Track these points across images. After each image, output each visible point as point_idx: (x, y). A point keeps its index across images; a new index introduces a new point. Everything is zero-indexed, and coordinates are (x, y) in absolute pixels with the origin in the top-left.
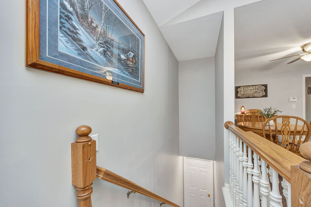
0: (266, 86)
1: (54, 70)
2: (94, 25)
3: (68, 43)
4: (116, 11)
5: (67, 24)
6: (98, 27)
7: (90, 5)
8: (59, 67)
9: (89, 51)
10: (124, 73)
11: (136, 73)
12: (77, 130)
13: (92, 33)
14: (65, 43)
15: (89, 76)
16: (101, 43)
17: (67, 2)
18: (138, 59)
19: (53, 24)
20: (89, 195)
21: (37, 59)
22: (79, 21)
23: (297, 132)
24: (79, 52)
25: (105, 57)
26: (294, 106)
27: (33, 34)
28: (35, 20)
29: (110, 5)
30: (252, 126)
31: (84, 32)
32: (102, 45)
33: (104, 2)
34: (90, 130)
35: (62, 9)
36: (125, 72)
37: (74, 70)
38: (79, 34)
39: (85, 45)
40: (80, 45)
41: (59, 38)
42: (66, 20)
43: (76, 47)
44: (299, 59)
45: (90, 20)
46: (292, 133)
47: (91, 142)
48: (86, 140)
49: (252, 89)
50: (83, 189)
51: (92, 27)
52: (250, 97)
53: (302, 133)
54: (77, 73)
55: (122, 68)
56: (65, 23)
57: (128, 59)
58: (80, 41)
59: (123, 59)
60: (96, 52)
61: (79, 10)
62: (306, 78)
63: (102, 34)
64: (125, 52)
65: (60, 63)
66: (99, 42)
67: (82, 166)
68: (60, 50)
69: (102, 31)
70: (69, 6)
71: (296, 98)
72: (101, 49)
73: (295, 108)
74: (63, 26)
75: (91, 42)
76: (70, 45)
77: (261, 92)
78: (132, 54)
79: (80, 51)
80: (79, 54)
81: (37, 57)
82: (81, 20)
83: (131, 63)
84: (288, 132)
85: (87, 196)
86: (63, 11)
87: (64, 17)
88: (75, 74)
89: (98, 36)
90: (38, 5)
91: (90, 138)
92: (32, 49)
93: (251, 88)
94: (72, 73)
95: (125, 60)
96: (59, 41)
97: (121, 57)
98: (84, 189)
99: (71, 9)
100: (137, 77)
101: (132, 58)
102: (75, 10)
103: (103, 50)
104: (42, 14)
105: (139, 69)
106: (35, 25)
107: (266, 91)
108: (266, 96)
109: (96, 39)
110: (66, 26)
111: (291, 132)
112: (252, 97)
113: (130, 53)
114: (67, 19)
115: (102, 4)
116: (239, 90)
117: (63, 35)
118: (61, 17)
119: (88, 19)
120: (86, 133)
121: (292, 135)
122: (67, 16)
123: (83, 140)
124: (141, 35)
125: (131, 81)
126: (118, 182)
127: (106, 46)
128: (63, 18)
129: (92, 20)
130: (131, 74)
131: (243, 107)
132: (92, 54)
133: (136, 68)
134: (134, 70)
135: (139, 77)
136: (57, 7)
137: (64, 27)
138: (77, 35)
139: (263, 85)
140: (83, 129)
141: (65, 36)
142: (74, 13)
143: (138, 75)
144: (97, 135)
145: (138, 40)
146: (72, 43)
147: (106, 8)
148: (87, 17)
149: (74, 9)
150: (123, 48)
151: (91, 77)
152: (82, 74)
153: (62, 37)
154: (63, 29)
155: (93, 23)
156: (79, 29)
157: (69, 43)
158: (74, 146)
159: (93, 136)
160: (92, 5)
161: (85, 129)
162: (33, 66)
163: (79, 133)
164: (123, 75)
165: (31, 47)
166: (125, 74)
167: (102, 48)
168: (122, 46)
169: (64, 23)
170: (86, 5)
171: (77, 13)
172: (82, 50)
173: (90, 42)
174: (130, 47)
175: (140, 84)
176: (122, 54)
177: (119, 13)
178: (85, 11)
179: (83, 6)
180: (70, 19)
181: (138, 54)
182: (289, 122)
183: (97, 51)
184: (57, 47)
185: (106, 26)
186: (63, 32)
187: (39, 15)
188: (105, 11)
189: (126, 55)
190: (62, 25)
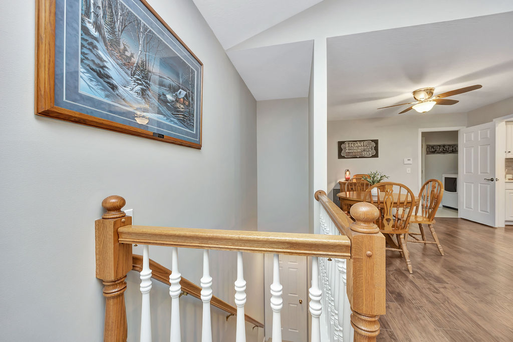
0: (376, 142)
1: (73, 119)
2: (128, 54)
3: (91, 80)
4: (160, 32)
5: (92, 54)
6: (134, 56)
7: (122, 26)
8: (81, 114)
9: (121, 90)
10: (172, 121)
11: (189, 120)
12: (105, 201)
13: (125, 65)
14: (88, 82)
15: (121, 126)
16: (138, 79)
17: (91, 25)
18: (193, 99)
19: (72, 56)
20: (122, 291)
21: (52, 104)
22: (107, 49)
23: (401, 203)
24: (107, 93)
25: (144, 98)
26: (409, 170)
27: (47, 72)
28: (50, 53)
29: (151, 24)
30: (357, 197)
31: (114, 65)
32: (140, 82)
33: (142, 21)
34: (123, 203)
35: (84, 34)
36: (172, 119)
37: (101, 118)
38: (107, 68)
39: (115, 83)
40: (108, 83)
41: (81, 74)
42: (89, 49)
43: (103, 86)
44: (410, 108)
45: (122, 47)
46: (396, 205)
47: (125, 218)
48: (118, 216)
49: (359, 146)
50: (113, 283)
51: (125, 57)
52: (357, 158)
53: (405, 204)
54: (104, 122)
55: (169, 113)
56: (88, 54)
57: (177, 100)
58: (108, 77)
59: (169, 101)
60: (131, 92)
61: (107, 35)
62: (423, 133)
63: (139, 67)
64: (173, 90)
65: (81, 109)
66: (136, 78)
67: (113, 251)
68: (81, 91)
69: (140, 62)
70: (94, 29)
71: (411, 159)
72: (138, 88)
73: (410, 172)
74: (86, 57)
75: (124, 79)
76: (94, 83)
77: (370, 150)
78: (184, 93)
79: (109, 91)
80: (107, 96)
81: (51, 102)
82: (110, 49)
83: (182, 106)
84: (391, 203)
85: (119, 293)
86: (86, 37)
87: (86, 45)
88: (102, 124)
89: (134, 69)
90: (53, 32)
91: (124, 213)
92: (44, 92)
93: (359, 144)
94: (97, 122)
95: (173, 101)
96: (80, 80)
97: (166, 98)
98: (115, 283)
99: (96, 34)
100: (190, 126)
101: (183, 98)
102: (101, 35)
103: (141, 88)
104: (58, 44)
105: (193, 115)
106: (49, 60)
107: (376, 149)
108: (376, 156)
109: (131, 73)
110: (89, 58)
111: (394, 203)
112: (360, 157)
113: (181, 92)
114: (91, 48)
115: (139, 23)
116: (342, 146)
117: (85, 71)
118: (83, 46)
119: (119, 46)
120: (118, 205)
121: (395, 207)
122: (91, 44)
123: (114, 215)
124: (198, 65)
125: (181, 132)
126: (162, 275)
127: (145, 82)
128: (86, 47)
129: (125, 47)
130: (182, 121)
131: (348, 170)
132: (125, 95)
133: (189, 113)
134: (186, 117)
135: (193, 126)
136: (78, 33)
137: (87, 59)
138: (104, 70)
139: (372, 141)
140: (113, 201)
141: (88, 72)
142: (100, 39)
143: (192, 124)
144: (132, 210)
145: (193, 72)
146: (98, 81)
147: (146, 29)
148: (118, 44)
149: (100, 33)
150: (170, 85)
151: (124, 127)
152: (111, 124)
153: (83, 73)
154: (86, 61)
155: (127, 51)
156: (107, 60)
157: (93, 81)
158: (99, 225)
159: (127, 211)
160: (125, 26)
161: (117, 200)
162: (45, 114)
163: (108, 205)
164: (170, 124)
165: (43, 89)
166: (172, 123)
167: (139, 86)
168: (168, 81)
169: (86, 54)
170: (117, 26)
171: (104, 38)
172: (111, 90)
173: (122, 79)
174: (181, 82)
175: (195, 136)
176: (168, 94)
177: (163, 34)
178: (115, 35)
179: (113, 28)
180: (95, 47)
181: (193, 93)
182: (392, 191)
183: (132, 90)
184: (76, 87)
185: (146, 54)
186: (85, 66)
187: (55, 45)
188: (144, 32)
189: (174, 94)
190: (84, 56)
